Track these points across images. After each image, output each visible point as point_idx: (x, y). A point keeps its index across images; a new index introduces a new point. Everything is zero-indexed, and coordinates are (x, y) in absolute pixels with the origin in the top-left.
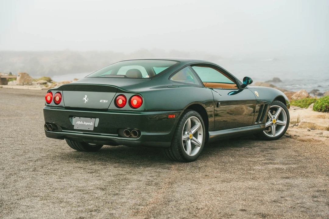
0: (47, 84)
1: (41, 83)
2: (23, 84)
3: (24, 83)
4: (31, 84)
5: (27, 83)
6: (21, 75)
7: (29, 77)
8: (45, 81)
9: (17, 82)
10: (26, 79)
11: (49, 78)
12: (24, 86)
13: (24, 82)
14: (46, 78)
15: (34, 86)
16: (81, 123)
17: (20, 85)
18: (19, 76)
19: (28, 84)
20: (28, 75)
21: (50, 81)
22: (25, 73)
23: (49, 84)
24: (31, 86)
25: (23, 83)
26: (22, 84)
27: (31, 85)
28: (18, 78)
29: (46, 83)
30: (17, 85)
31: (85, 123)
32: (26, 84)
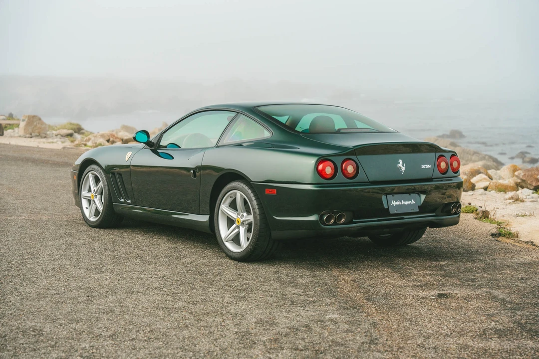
0: (74, 136)
1: (62, 134)
2: (30, 136)
3: (33, 134)
4: (45, 135)
5: (38, 134)
6: (26, 120)
7: (43, 123)
8: (70, 131)
9: (20, 131)
10: (36, 126)
11: (78, 125)
12: (32, 139)
13: (33, 132)
14: (73, 124)
15: (50, 140)
16: (398, 203)
17: (25, 137)
18: (23, 120)
19: (39, 136)
20: (40, 119)
21: (79, 130)
22: (34, 117)
23: (78, 137)
24: (44, 140)
25: (31, 134)
26: (28, 136)
27: (45, 137)
28: (22, 124)
29: (71, 135)
30: (20, 136)
31: (403, 203)
32: (36, 136)
